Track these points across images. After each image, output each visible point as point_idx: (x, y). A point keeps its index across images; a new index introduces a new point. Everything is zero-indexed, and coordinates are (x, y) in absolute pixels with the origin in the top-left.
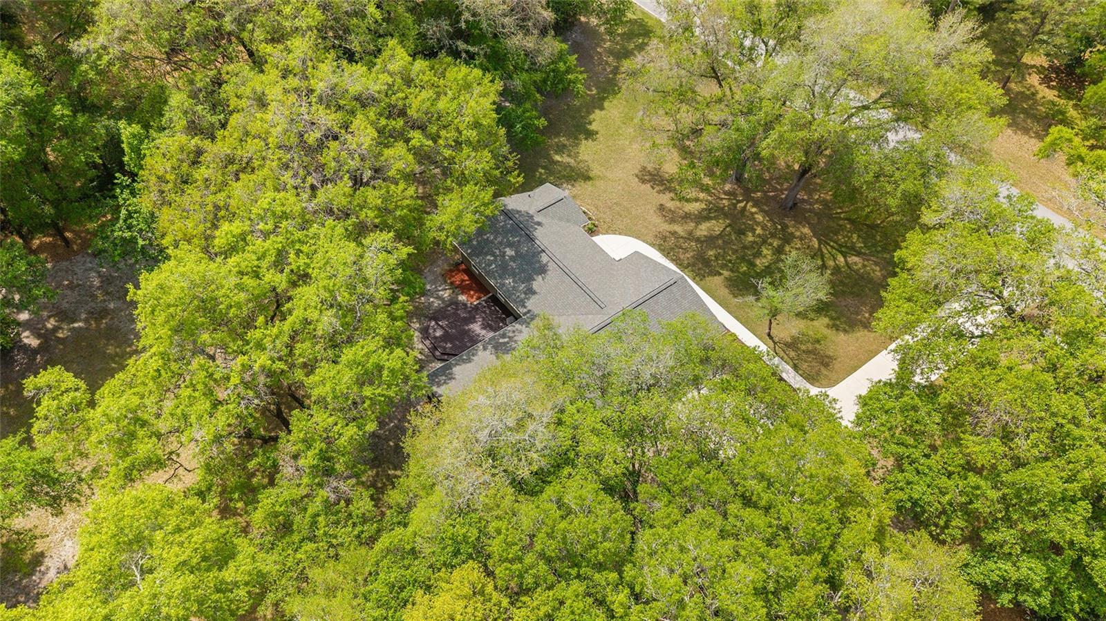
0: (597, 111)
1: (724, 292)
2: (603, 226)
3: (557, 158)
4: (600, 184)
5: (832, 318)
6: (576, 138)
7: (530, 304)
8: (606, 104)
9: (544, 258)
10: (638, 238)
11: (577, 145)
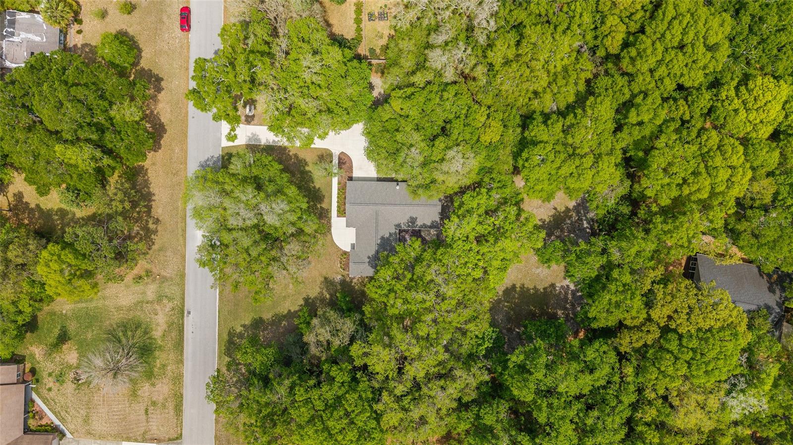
0: (292, 311)
1: (326, 200)
2: (339, 253)
3: (328, 296)
4: (324, 274)
5: (304, 167)
6: (313, 301)
7: (393, 231)
8: (286, 312)
9: (379, 241)
10: (333, 240)
11: (315, 298)
